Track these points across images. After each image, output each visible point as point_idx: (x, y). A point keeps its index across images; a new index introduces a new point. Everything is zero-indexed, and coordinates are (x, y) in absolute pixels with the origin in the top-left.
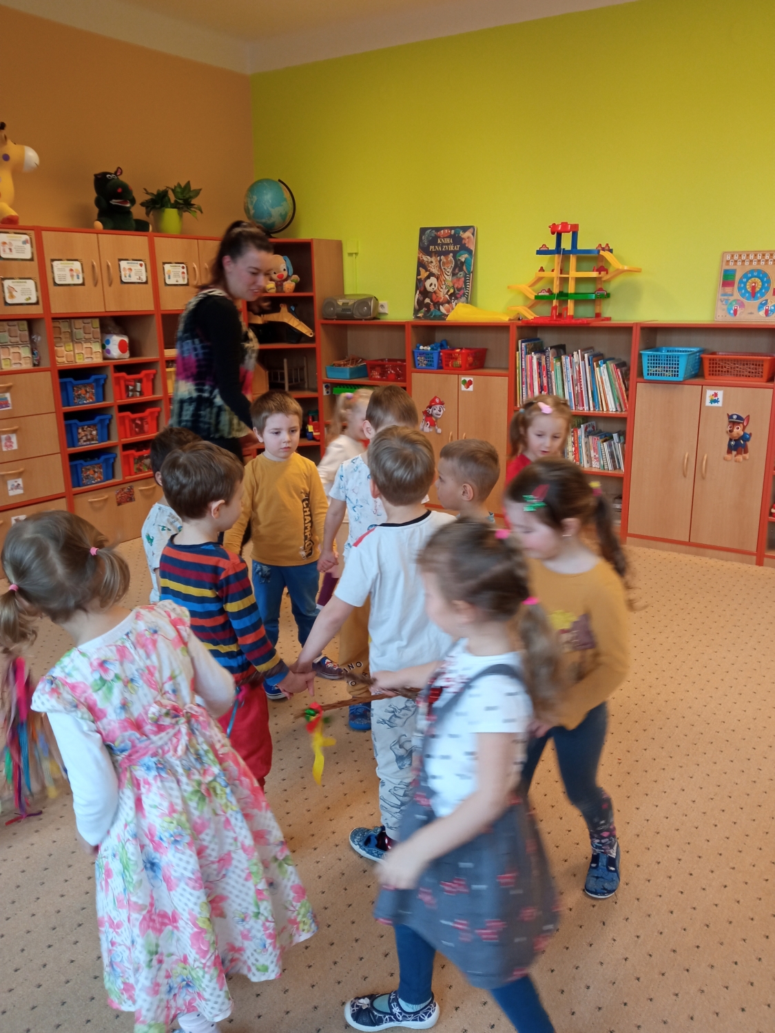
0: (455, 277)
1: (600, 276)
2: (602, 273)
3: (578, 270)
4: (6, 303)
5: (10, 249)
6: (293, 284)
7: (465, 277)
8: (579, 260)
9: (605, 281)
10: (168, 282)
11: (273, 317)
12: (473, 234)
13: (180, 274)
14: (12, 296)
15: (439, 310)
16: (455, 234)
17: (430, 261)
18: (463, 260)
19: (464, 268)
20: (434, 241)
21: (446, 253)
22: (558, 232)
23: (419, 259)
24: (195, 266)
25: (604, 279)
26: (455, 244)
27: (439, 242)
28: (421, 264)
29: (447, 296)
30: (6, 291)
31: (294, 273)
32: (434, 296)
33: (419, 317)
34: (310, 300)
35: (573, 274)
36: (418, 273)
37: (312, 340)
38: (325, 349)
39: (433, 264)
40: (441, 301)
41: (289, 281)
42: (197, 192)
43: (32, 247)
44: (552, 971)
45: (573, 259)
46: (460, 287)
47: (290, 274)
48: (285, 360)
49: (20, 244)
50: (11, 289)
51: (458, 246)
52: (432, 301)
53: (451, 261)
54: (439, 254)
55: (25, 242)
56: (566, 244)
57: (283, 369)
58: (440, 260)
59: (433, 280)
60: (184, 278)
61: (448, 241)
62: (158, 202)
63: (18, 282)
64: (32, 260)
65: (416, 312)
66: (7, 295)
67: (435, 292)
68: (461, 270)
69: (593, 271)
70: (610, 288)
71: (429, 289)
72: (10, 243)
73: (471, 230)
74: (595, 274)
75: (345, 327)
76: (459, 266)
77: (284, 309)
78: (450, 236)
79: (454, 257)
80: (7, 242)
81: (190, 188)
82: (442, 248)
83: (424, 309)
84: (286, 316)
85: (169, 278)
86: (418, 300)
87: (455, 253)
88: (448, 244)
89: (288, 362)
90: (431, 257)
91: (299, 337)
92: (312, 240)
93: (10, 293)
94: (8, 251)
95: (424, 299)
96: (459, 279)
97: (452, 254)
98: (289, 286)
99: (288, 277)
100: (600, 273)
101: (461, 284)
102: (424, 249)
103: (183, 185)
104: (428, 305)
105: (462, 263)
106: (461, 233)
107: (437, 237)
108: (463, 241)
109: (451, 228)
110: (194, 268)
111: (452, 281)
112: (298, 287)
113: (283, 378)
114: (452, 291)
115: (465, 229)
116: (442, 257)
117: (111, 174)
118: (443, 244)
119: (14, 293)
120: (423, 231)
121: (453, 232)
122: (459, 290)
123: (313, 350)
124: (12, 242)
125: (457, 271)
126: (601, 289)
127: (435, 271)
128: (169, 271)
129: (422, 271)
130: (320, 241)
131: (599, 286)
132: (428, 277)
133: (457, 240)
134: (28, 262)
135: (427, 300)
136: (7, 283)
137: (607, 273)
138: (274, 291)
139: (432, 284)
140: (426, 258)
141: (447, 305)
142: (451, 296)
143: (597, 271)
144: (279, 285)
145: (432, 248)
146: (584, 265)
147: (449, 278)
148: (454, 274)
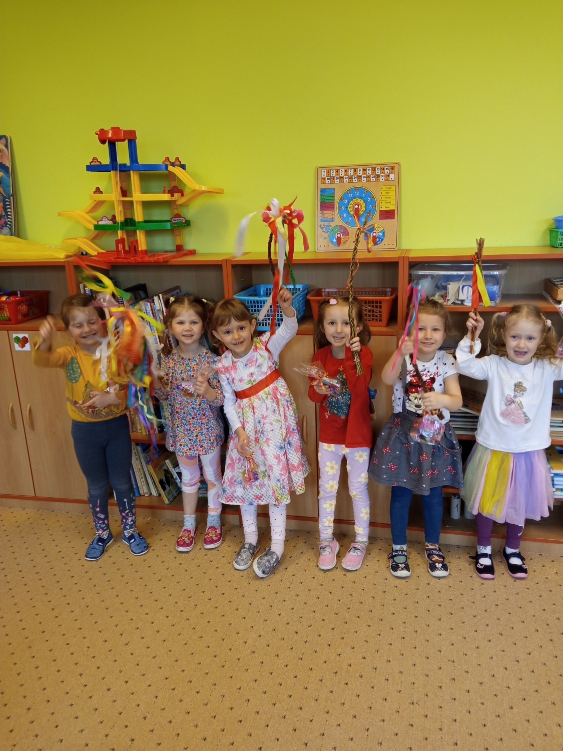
1: (173, 199)
2: (176, 195)
3: (144, 191)
8: (143, 178)
9: (181, 205)
22: (109, 140)
25: (179, 203)
35: (137, 196)
45: (134, 178)
56: (123, 158)
69: (164, 193)
70: (190, 213)
74: (166, 197)
100: (172, 196)
126: (178, 216)
131: (176, 212)
137: (182, 195)
143: (169, 192)
146: (154, 185)
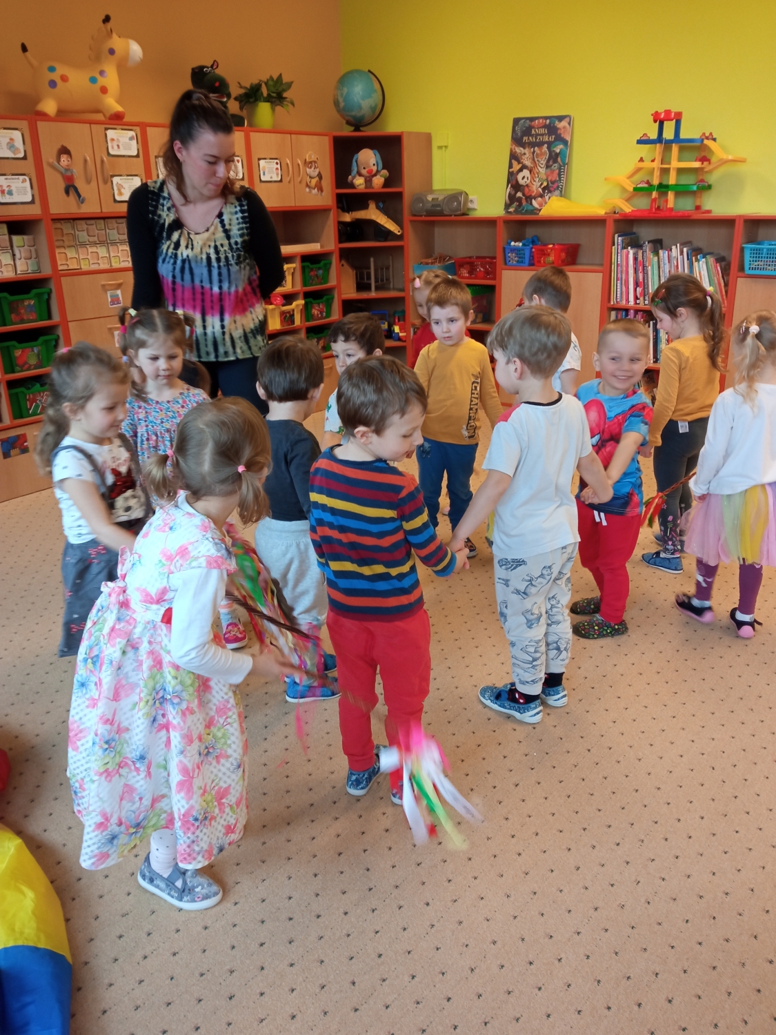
0: (549, 170)
1: (703, 166)
2: (705, 163)
3: (680, 160)
4: (115, 201)
5: (118, 146)
6: (382, 180)
7: (560, 169)
8: (681, 149)
9: (707, 172)
10: (263, 178)
11: (361, 215)
12: (569, 124)
13: (274, 169)
14: (121, 194)
15: (531, 204)
16: (550, 123)
17: (523, 152)
18: (558, 151)
19: (559, 159)
20: (527, 131)
21: (540, 144)
22: (660, 120)
23: (511, 150)
24: (288, 162)
25: (706, 169)
26: (550, 134)
27: (533, 132)
28: (514, 157)
29: (540, 190)
30: (115, 188)
31: (383, 168)
32: (526, 189)
33: (510, 212)
34: (399, 195)
35: (675, 164)
36: (511, 166)
37: (400, 238)
38: (412, 246)
39: (526, 155)
40: (533, 194)
41: (378, 176)
42: (289, 85)
43: (137, 143)
44: (669, 804)
45: (675, 148)
46: (553, 179)
47: (379, 169)
48: (372, 260)
49: (127, 140)
50: (120, 187)
51: (553, 137)
52: (524, 195)
53: (545, 152)
54: (532, 145)
55: (131, 139)
56: (669, 134)
57: (369, 268)
58: (534, 152)
59: (526, 173)
60: (277, 174)
61: (542, 131)
62: (251, 96)
63: (126, 179)
64: (137, 156)
65: (507, 206)
66: (116, 192)
67: (527, 185)
68: (555, 161)
69: (696, 161)
70: (712, 179)
71: (521, 182)
72: (118, 140)
73: (567, 119)
74: (697, 165)
75: (432, 223)
76: (553, 157)
77: (372, 206)
78: (545, 126)
79: (549, 148)
80: (115, 138)
81: (282, 81)
82: (536, 139)
83: (516, 204)
84: (373, 214)
85: (264, 174)
86: (509, 194)
87: (550, 144)
88: (542, 135)
89: (375, 262)
90: (524, 148)
91: (386, 234)
92: (402, 132)
93: (119, 190)
94: (116, 147)
95: (516, 193)
96: (553, 171)
97: (546, 145)
98: (378, 181)
99: (378, 172)
100: (702, 164)
101: (555, 177)
102: (517, 140)
103: (275, 78)
104: (519, 200)
105: (557, 155)
106: (557, 122)
107: (531, 128)
108: (559, 132)
109: (546, 118)
110: (287, 164)
111: (545, 174)
112: (387, 183)
113: (369, 278)
114: (545, 184)
115: (561, 118)
116: (536, 148)
117: (208, 68)
118: (537, 135)
119: (123, 190)
120: (516, 121)
121: (548, 121)
122: (553, 182)
123: (401, 248)
124: (121, 139)
125: (551, 163)
126: (702, 181)
127: (528, 163)
128: (264, 167)
129: (514, 163)
130: (410, 133)
131: (701, 178)
132: (521, 170)
133: (552, 130)
134: (134, 159)
135: (519, 194)
136: (116, 180)
137: (710, 163)
138: (363, 187)
139: (523, 177)
140: (519, 150)
141: (539, 199)
142: (544, 189)
143: (700, 161)
144: (368, 181)
145: (525, 138)
146: (686, 154)
147: (542, 171)
148: (548, 166)
